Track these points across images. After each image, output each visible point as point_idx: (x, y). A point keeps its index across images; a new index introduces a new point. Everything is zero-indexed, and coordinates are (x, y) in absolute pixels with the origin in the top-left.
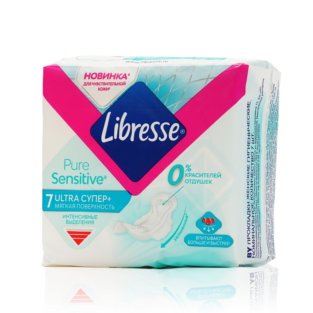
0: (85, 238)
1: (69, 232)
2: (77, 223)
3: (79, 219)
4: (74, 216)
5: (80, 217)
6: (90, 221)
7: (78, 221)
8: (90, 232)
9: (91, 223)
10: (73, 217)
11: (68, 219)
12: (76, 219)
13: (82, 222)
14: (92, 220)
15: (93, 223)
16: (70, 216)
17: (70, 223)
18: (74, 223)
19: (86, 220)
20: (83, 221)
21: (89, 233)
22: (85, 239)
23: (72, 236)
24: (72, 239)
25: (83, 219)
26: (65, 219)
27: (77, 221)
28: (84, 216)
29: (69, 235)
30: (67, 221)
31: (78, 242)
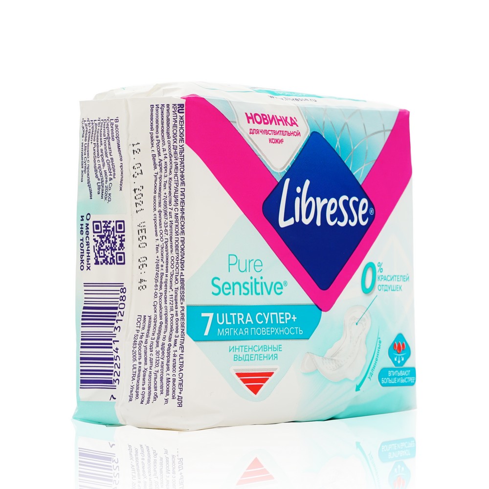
0: (264, 382)
1: (239, 375)
2: (252, 359)
3: (254, 353)
4: (247, 347)
5: (256, 348)
6: (272, 355)
7: (254, 356)
8: (272, 373)
9: (274, 358)
10: (246, 350)
11: (237, 353)
12: (250, 352)
13: (260, 358)
14: (274, 353)
15: (277, 357)
16: (241, 348)
17: (240, 359)
18: (247, 359)
19: (265, 353)
20: (261, 356)
21: (270, 374)
22: (265, 385)
23: (244, 381)
24: (244, 385)
25: (260, 352)
26: (232, 354)
27: (252, 356)
28: (262, 346)
29: (238, 379)
30: (236, 356)
31: (255, 390)
